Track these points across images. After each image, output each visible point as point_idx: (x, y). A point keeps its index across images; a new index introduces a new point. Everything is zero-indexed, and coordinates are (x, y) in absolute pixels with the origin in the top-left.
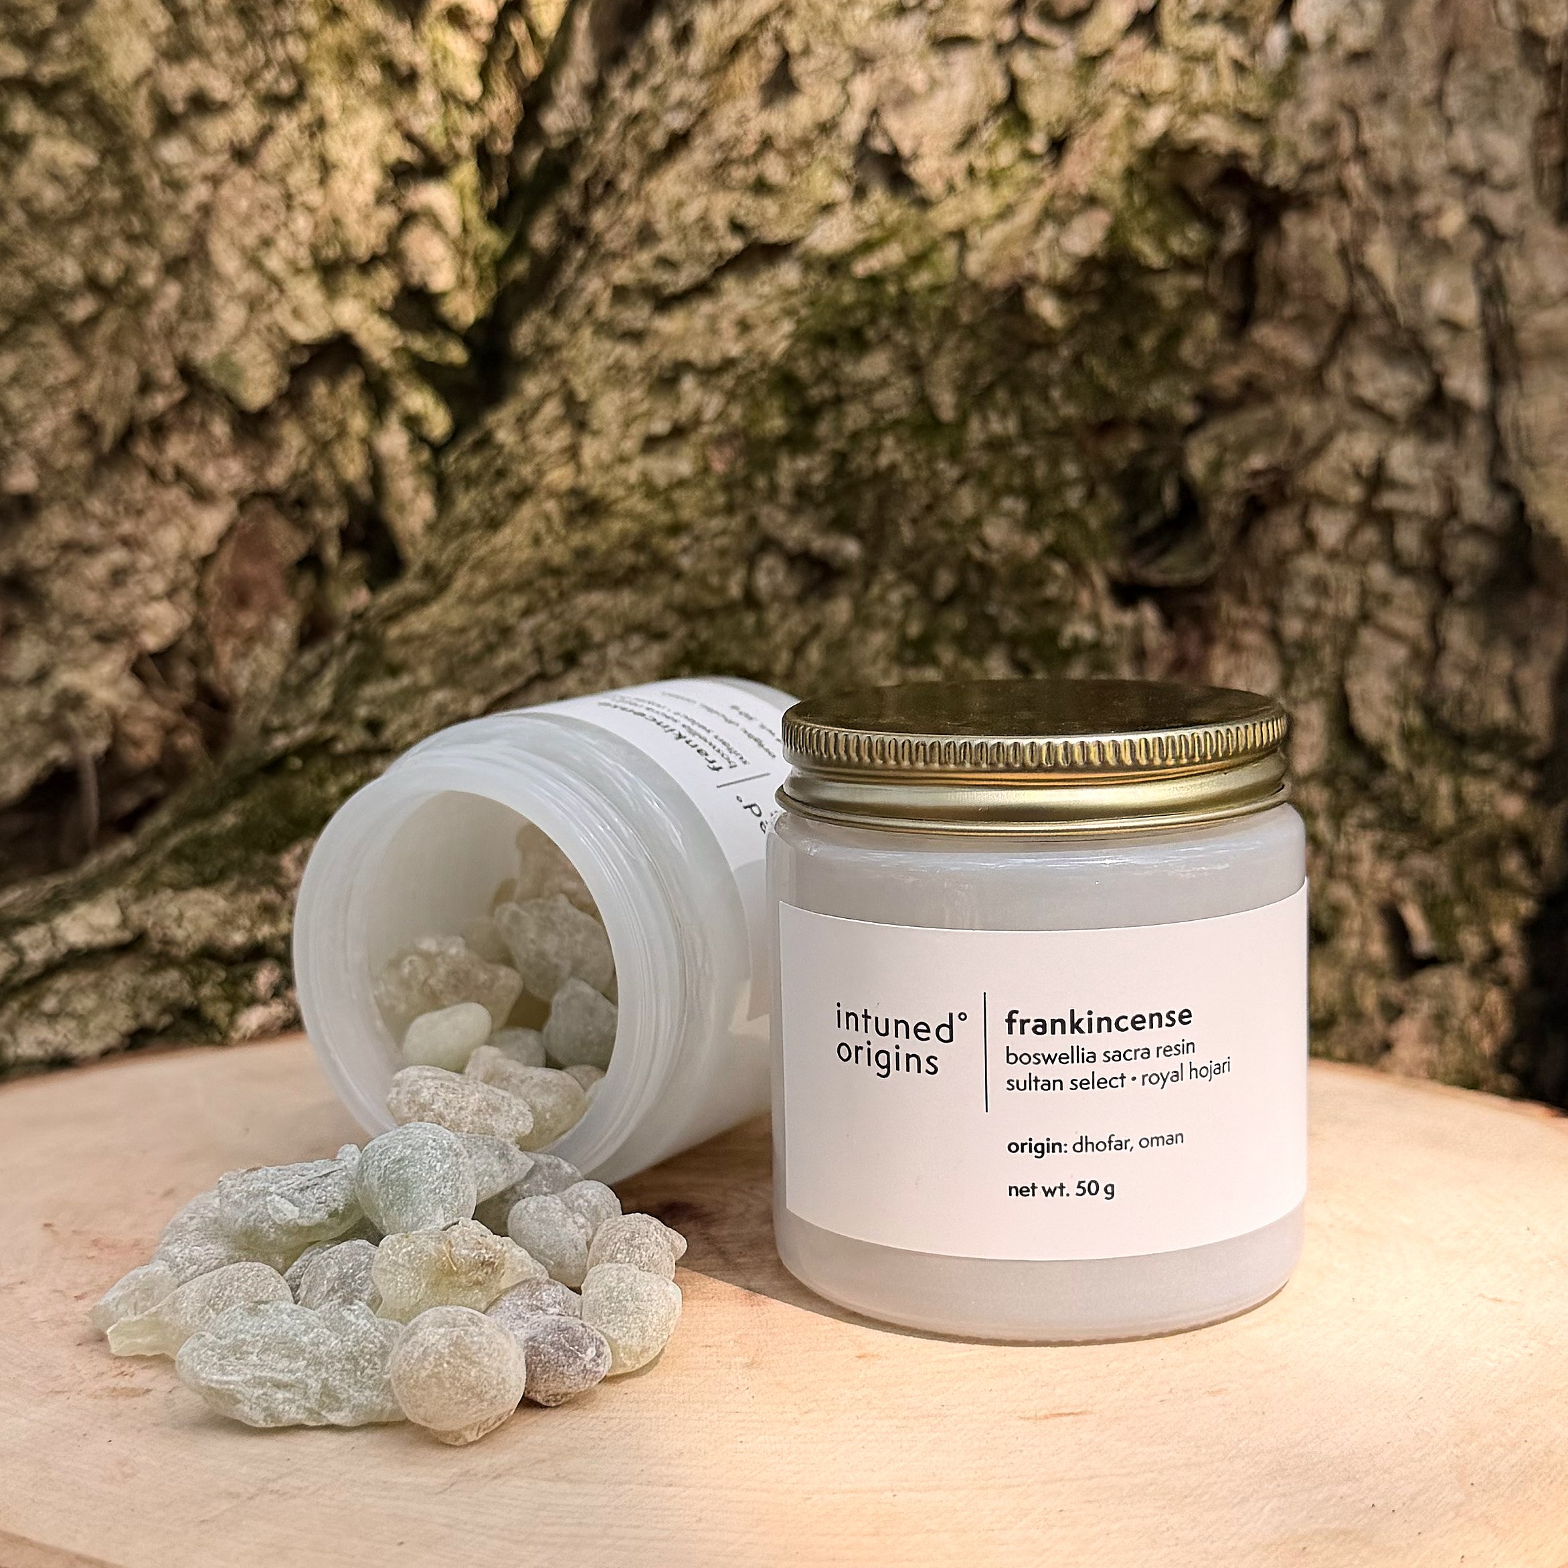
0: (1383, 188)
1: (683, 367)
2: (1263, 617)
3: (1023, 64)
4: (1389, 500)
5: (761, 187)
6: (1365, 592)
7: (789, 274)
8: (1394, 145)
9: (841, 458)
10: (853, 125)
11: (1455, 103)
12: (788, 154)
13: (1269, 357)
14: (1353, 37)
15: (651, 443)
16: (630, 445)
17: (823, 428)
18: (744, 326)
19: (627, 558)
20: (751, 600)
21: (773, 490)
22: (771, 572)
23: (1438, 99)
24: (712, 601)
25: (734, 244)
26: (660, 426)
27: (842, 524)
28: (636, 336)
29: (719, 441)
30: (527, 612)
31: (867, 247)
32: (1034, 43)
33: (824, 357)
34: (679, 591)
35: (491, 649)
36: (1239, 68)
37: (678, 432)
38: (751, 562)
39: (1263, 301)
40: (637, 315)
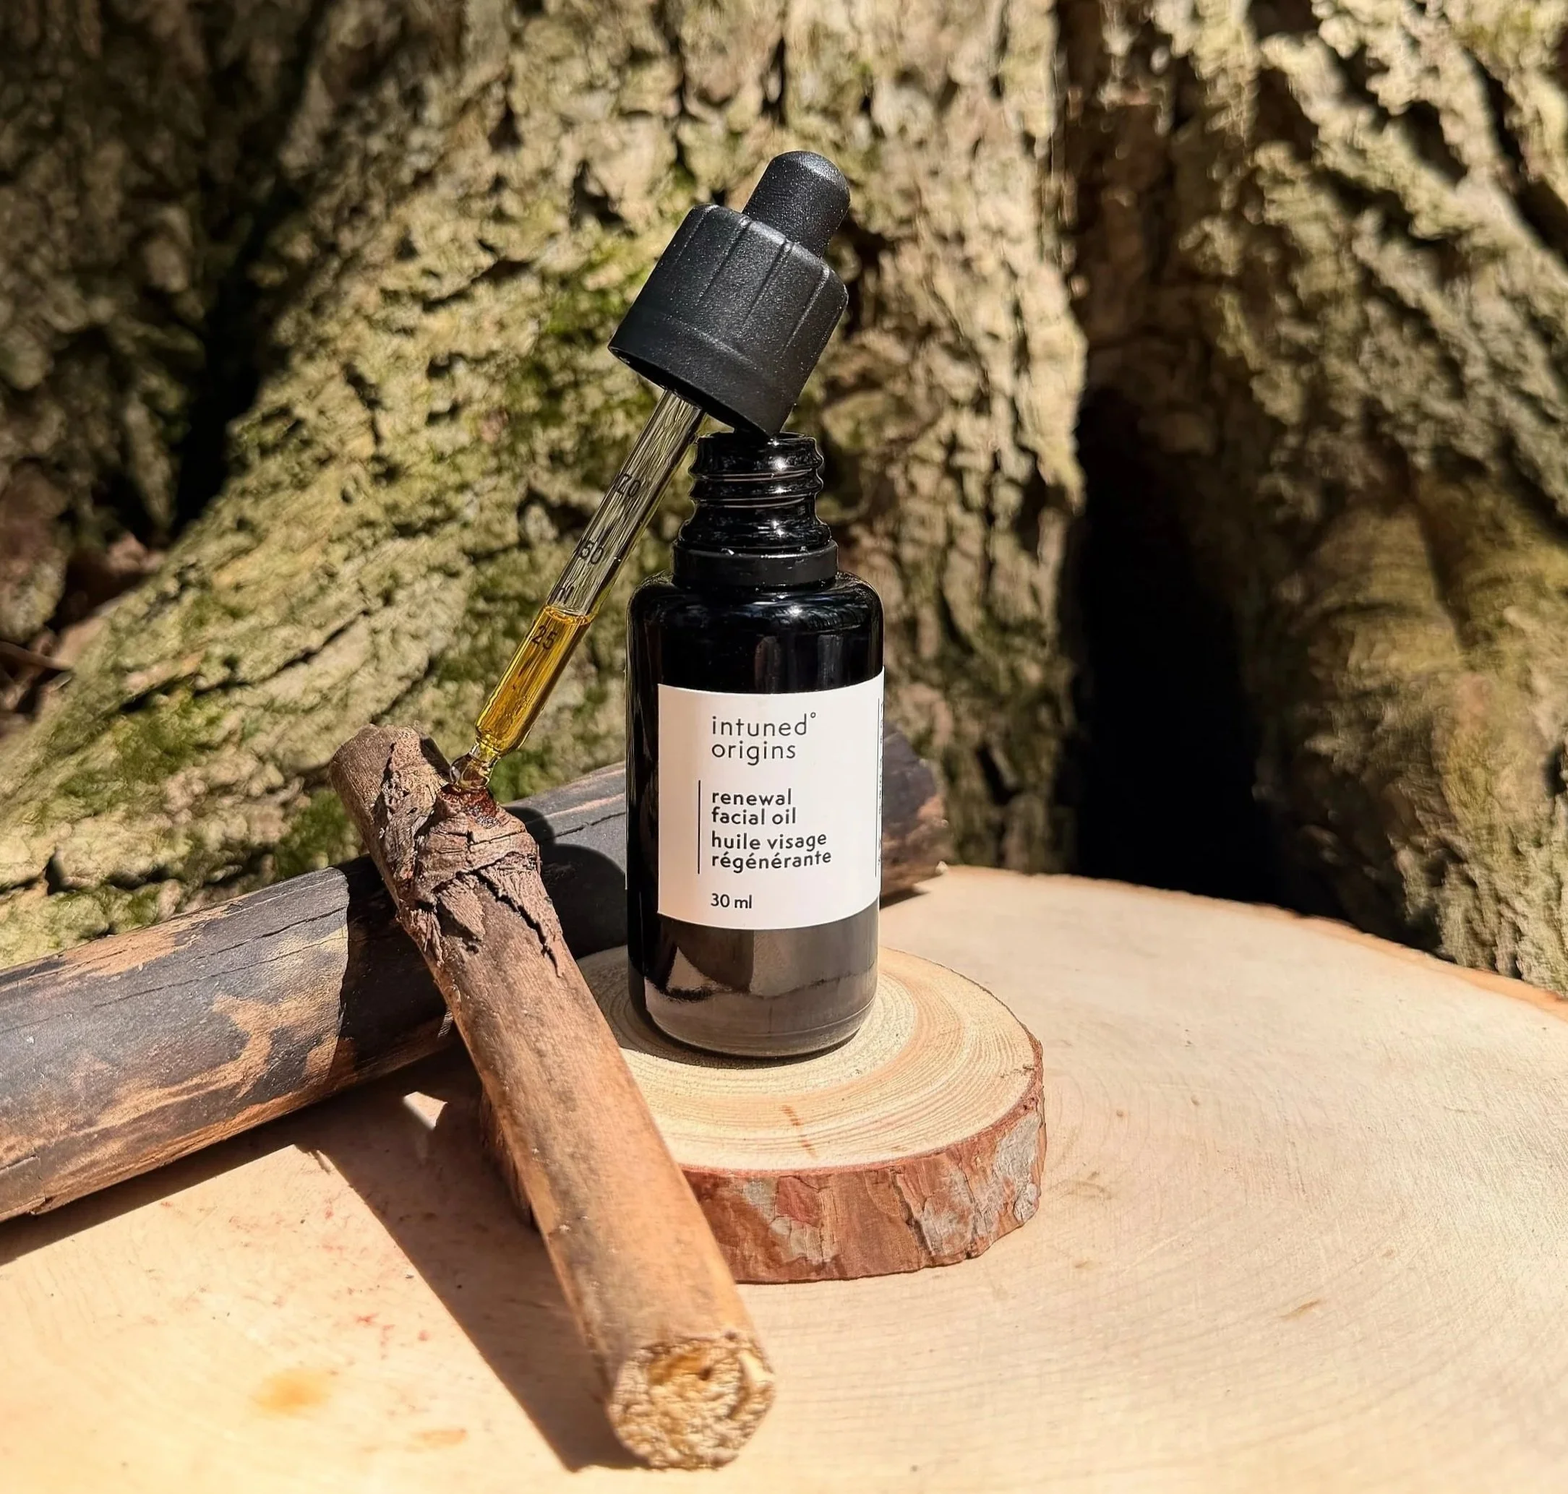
0: (943, 238)
1: (455, 357)
2: (887, 545)
3: (687, 134)
4: (961, 459)
5: (500, 216)
6: (950, 527)
7: (529, 285)
8: (946, 208)
9: (585, 430)
10: (566, 173)
11: (981, 180)
12: (519, 192)
13: (875, 355)
14: (915, 131)
15: (433, 418)
16: (418, 420)
17: (568, 405)
18: (501, 326)
19: (427, 512)
20: (524, 544)
21: (533, 455)
22: (537, 520)
23: (970, 177)
24: (495, 544)
25: (486, 261)
26: (442, 405)
27: (590, 481)
28: (408, 332)
29: (487, 416)
30: (348, 558)
31: (591, 267)
32: (694, 119)
33: (566, 352)
34: (469, 539)
35: (322, 590)
36: (838, 147)
37: (454, 411)
38: (521, 511)
39: (867, 315)
40: (409, 315)
